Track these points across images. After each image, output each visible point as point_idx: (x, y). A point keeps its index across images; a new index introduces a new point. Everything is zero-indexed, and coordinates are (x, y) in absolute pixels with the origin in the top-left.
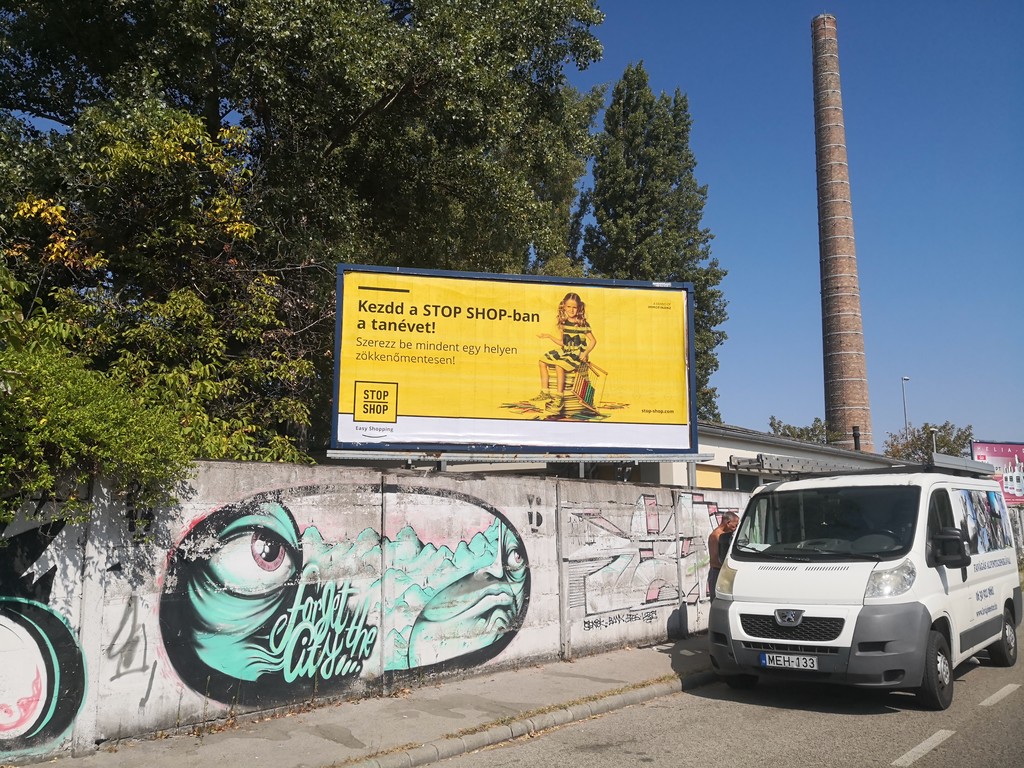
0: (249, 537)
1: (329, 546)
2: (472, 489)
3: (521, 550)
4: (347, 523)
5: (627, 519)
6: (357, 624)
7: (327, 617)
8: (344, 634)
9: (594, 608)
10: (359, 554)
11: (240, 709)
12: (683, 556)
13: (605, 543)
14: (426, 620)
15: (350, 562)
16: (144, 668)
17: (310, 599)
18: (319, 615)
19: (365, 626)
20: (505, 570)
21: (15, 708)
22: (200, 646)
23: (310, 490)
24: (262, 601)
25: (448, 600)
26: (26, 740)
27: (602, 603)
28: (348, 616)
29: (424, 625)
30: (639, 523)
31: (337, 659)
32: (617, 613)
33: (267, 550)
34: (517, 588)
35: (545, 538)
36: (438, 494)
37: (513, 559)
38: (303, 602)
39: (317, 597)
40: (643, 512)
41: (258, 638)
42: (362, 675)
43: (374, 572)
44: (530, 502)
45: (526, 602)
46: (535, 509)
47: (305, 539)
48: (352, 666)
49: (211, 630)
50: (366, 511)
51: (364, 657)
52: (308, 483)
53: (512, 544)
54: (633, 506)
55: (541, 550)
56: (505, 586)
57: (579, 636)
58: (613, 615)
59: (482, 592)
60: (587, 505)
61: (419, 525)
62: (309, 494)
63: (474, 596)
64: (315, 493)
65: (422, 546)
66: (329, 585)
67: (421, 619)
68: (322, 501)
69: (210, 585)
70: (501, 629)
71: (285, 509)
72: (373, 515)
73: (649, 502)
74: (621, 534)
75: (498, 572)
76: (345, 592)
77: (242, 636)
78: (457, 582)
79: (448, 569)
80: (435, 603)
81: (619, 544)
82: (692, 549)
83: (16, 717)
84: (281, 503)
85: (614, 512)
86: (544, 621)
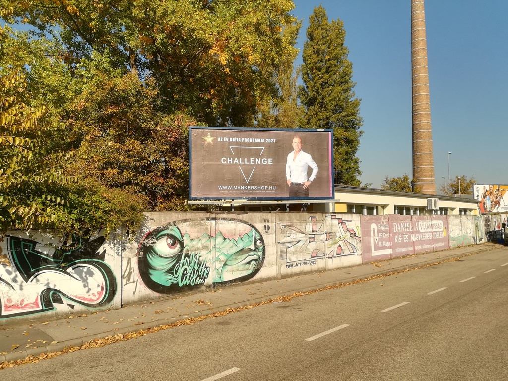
0: (165, 238)
1: (192, 240)
2: (243, 218)
3: (262, 240)
4: (198, 232)
5: (304, 226)
6: (203, 267)
7: (192, 264)
8: (198, 270)
9: (290, 260)
10: (203, 242)
11: (165, 295)
12: (327, 240)
13: (295, 236)
14: (227, 265)
15: (200, 245)
16: (134, 282)
17: (186, 258)
18: (190, 264)
19: (205, 267)
20: (256, 247)
21: (96, 294)
22: (151, 275)
23: (186, 221)
24: (170, 259)
25: (234, 258)
26: (100, 304)
27: (294, 258)
28: (200, 264)
29: (226, 266)
30: (309, 228)
31: (196, 279)
32: (299, 262)
33: (172, 242)
34: (260, 253)
35: (271, 235)
36: (230, 220)
37: (258, 243)
38: (184, 260)
39: (189, 257)
40: (310, 224)
41: (170, 271)
42: (205, 284)
43: (208, 248)
44: (265, 222)
45: (264, 258)
46: (267, 224)
47: (184, 238)
48: (201, 281)
49: (155, 269)
50: (205, 227)
51: (205, 278)
52: (185, 218)
53: (258, 237)
54: (306, 222)
55: (269, 239)
56: (255, 253)
57: (284, 270)
58: (297, 263)
59: (247, 255)
60: (287, 222)
61: (224, 231)
62: (185, 222)
63: (244, 256)
64: (187, 222)
65: (225, 239)
66: (193, 253)
67: (225, 264)
68: (189, 224)
69: (154, 254)
70: (254, 268)
71: (177, 227)
72: (207, 229)
73: (313, 219)
74: (302, 232)
75: (253, 247)
76: (198, 255)
77: (164, 271)
78: (238, 252)
79: (234, 247)
80: (230, 259)
81: (300, 236)
82: (331, 237)
83: (97, 297)
84: (176, 225)
85: (299, 224)
86: (271, 265)
